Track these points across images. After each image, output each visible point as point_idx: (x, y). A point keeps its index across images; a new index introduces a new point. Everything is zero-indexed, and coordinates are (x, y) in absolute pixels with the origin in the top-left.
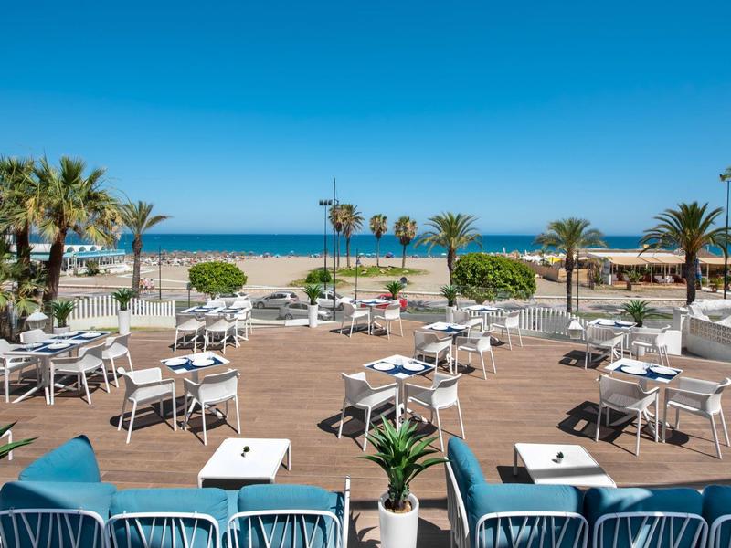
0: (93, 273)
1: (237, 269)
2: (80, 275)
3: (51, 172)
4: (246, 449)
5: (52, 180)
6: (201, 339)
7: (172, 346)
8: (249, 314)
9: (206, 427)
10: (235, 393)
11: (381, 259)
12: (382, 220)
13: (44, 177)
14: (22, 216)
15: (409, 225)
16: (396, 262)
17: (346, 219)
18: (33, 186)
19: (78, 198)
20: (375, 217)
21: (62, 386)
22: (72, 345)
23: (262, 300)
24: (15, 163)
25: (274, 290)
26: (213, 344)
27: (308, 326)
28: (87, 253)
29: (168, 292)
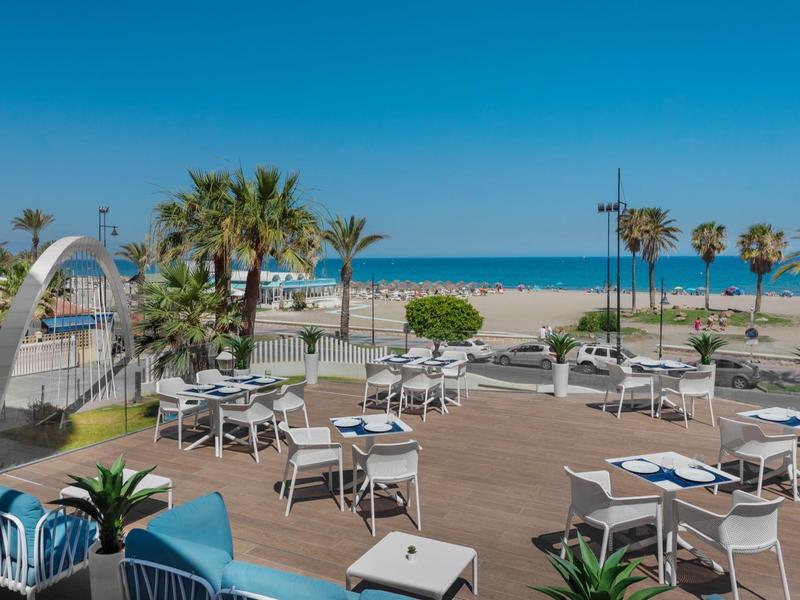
0: (300, 307)
1: (470, 307)
2: (286, 310)
3: (247, 186)
4: (412, 550)
5: (248, 194)
6: (396, 399)
7: (362, 404)
8: (463, 370)
9: (375, 512)
10: (414, 473)
11: (712, 297)
12: (714, 231)
13: (240, 192)
14: (217, 239)
15: (768, 239)
16: (745, 302)
17: (648, 232)
18: (229, 203)
19: (275, 217)
20: (702, 228)
21: (233, 438)
22: (243, 390)
23: (507, 353)
24: (213, 178)
25: (529, 339)
26: (412, 405)
27: (552, 394)
28: (294, 283)
29: (384, 336)
